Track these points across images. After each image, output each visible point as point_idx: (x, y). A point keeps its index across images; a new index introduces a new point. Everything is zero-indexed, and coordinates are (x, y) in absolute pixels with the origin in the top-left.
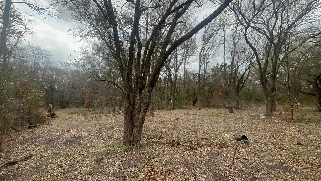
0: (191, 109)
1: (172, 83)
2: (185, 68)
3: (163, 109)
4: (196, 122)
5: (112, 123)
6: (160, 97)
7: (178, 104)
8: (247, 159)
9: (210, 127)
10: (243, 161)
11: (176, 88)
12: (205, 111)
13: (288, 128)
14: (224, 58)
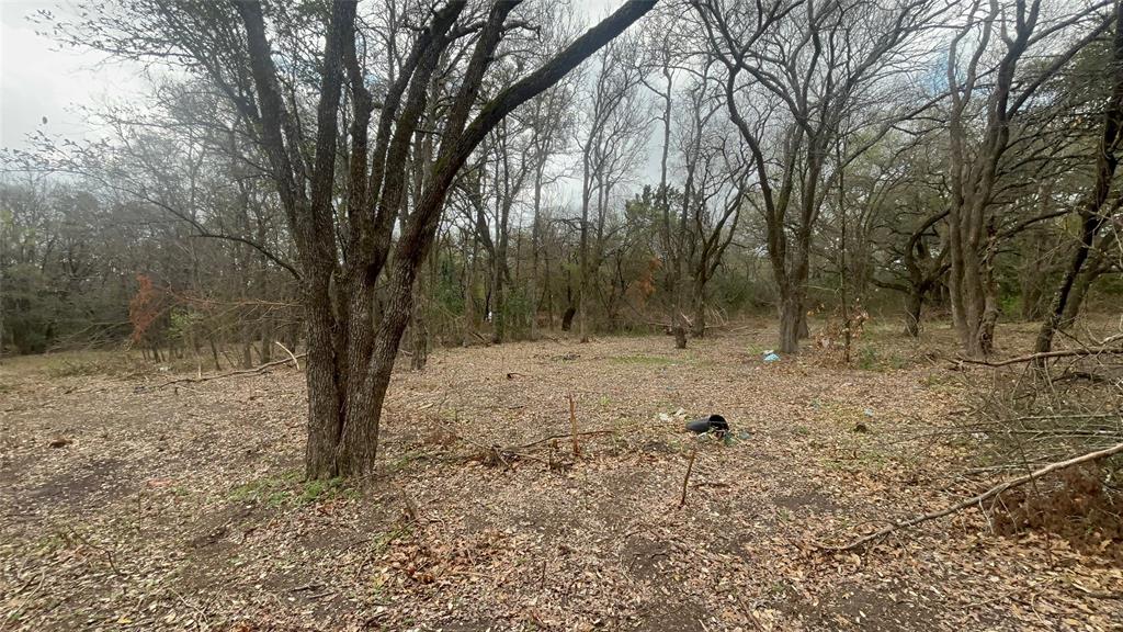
0: (556, 340)
1: (492, 252)
2: (537, 201)
3: (460, 344)
4: (574, 381)
5: (259, 400)
6: (449, 301)
7: (514, 323)
8: (724, 486)
9: (616, 394)
10: (711, 491)
11: (507, 271)
12: (601, 345)
13: (835, 386)
14: (664, 170)
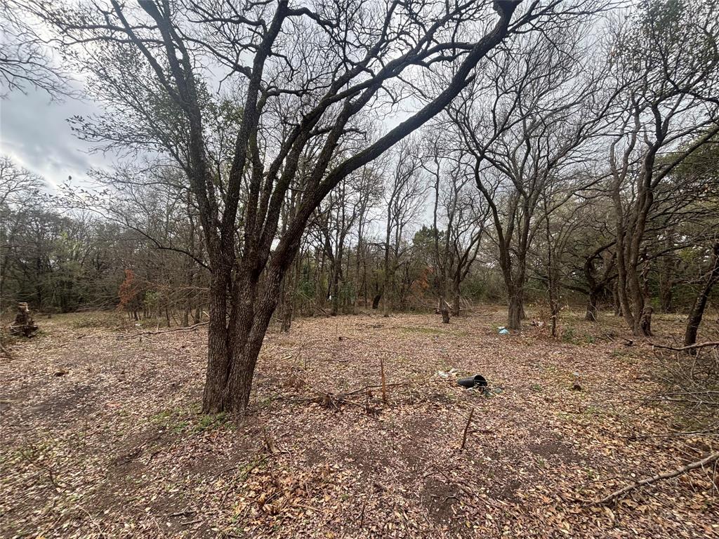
0: (369, 315)
1: (333, 261)
2: (359, 232)
3: (312, 315)
4: (381, 344)
5: (188, 348)
6: (306, 289)
7: (344, 304)
8: (491, 432)
9: (408, 354)
10: (482, 437)
11: (341, 272)
12: (397, 319)
13: (550, 353)
14: (435, 216)
